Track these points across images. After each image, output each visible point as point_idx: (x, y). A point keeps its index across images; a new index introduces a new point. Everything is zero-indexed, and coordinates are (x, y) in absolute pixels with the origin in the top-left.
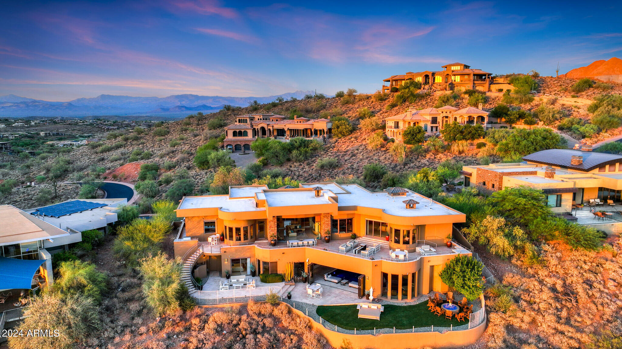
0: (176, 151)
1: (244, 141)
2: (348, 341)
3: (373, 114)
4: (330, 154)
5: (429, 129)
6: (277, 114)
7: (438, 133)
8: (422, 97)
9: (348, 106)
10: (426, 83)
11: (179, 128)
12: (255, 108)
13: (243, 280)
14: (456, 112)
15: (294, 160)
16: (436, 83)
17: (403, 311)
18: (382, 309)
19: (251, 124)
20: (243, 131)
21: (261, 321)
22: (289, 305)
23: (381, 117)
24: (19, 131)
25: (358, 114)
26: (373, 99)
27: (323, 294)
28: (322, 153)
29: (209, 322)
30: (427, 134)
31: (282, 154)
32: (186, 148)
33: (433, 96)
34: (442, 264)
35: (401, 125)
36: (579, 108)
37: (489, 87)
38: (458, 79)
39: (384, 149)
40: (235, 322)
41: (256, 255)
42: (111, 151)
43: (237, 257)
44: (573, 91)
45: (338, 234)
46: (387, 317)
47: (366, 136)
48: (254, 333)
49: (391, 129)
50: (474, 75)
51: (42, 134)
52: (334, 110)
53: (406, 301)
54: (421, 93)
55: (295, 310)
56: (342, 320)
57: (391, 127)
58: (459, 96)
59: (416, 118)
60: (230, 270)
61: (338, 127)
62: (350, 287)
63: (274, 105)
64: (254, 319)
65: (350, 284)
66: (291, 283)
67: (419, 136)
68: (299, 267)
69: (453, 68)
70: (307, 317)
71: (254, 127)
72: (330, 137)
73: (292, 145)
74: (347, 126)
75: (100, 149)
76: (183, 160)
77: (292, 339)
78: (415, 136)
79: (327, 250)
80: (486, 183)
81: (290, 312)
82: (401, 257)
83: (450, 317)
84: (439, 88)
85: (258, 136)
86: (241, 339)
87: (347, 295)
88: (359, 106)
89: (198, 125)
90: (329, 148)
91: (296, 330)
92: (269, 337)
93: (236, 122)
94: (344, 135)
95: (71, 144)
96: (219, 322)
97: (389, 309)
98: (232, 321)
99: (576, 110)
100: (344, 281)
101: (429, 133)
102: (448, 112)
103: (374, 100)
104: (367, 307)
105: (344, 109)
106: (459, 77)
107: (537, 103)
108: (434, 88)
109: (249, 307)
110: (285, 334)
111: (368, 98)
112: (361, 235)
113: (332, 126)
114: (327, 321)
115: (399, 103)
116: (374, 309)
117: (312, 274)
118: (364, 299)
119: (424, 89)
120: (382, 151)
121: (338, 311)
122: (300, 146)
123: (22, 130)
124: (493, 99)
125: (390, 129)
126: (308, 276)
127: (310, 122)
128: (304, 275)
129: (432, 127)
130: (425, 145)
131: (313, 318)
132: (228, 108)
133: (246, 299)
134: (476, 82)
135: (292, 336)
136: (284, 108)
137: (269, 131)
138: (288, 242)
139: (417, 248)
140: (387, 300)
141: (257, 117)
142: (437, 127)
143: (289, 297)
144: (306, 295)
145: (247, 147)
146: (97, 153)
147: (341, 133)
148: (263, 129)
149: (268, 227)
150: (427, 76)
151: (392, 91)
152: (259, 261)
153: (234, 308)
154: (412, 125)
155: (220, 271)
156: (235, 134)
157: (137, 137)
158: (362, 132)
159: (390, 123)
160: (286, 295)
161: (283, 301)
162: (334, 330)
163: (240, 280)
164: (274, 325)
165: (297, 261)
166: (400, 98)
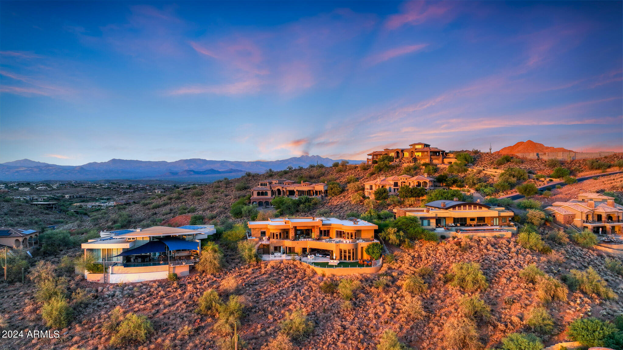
0: (214, 207)
1: (265, 199)
2: (324, 271)
3: (357, 180)
4: (325, 207)
5: (392, 190)
6: (288, 179)
7: (398, 193)
8: (393, 168)
9: (341, 174)
10: (398, 157)
11: (211, 190)
12: (271, 175)
14: (410, 179)
15: (301, 211)
16: (405, 157)
19: (270, 187)
20: (264, 192)
21: (289, 265)
23: (363, 182)
24: (42, 194)
25: (346, 179)
26: (359, 169)
27: (315, 259)
28: (320, 206)
29: (268, 266)
30: (390, 193)
31: (293, 207)
32: (222, 204)
33: (401, 167)
34: (367, 247)
35: (374, 187)
36: (494, 176)
37: (443, 161)
38: (420, 154)
39: (362, 204)
41: (285, 244)
42: (160, 207)
43: (276, 245)
44: (497, 164)
45: (323, 236)
47: (351, 195)
48: (287, 269)
50: (431, 152)
51: (67, 196)
52: (329, 177)
54: (393, 164)
55: (303, 263)
56: (322, 265)
57: (368, 189)
58: (419, 167)
59: (383, 183)
60: (273, 251)
61: (332, 189)
63: (286, 172)
64: (286, 265)
66: (301, 256)
67: (384, 195)
68: (304, 250)
69: (417, 147)
70: (308, 265)
71: (272, 189)
72: (326, 196)
73: (300, 201)
74: (339, 188)
75: (151, 206)
76: (221, 213)
78: (382, 195)
79: (317, 242)
81: (301, 263)
82: (348, 242)
84: (407, 161)
85: (275, 195)
88: (349, 174)
89: (226, 188)
90: (325, 203)
91: (303, 268)
92: (293, 270)
93: (259, 185)
94: (336, 195)
95: (99, 206)
96: (272, 265)
98: (277, 265)
99: (492, 177)
101: (392, 192)
102: (405, 179)
105: (338, 176)
106: (420, 153)
107: (469, 172)
108: (402, 161)
109: (284, 262)
110: (299, 269)
111: (356, 168)
112: (334, 238)
113: (328, 188)
114: (316, 266)
115: (376, 172)
116: (335, 262)
118: (332, 260)
119: (395, 161)
120: (360, 205)
121: (320, 263)
122: (305, 202)
123: (45, 193)
124: (442, 170)
125: (367, 191)
126: (309, 253)
127: (312, 186)
128: (307, 253)
129: (394, 189)
130: (388, 201)
131: (311, 265)
132: (249, 175)
133: (282, 260)
134: (432, 157)
135: (302, 270)
136: (293, 175)
137: (283, 192)
138: (299, 239)
139: (356, 240)
141: (274, 182)
142: (398, 189)
143: (300, 260)
145: (267, 203)
146: (149, 209)
147: (334, 193)
148: (279, 190)
149: (290, 233)
150: (398, 153)
151: (373, 163)
152: (286, 247)
153: (278, 262)
154: (381, 186)
155: (269, 251)
156: (258, 194)
158: (348, 192)
159: (367, 186)
162: (319, 268)
163: (279, 254)
164: (294, 267)
165: (303, 247)
166: (378, 168)
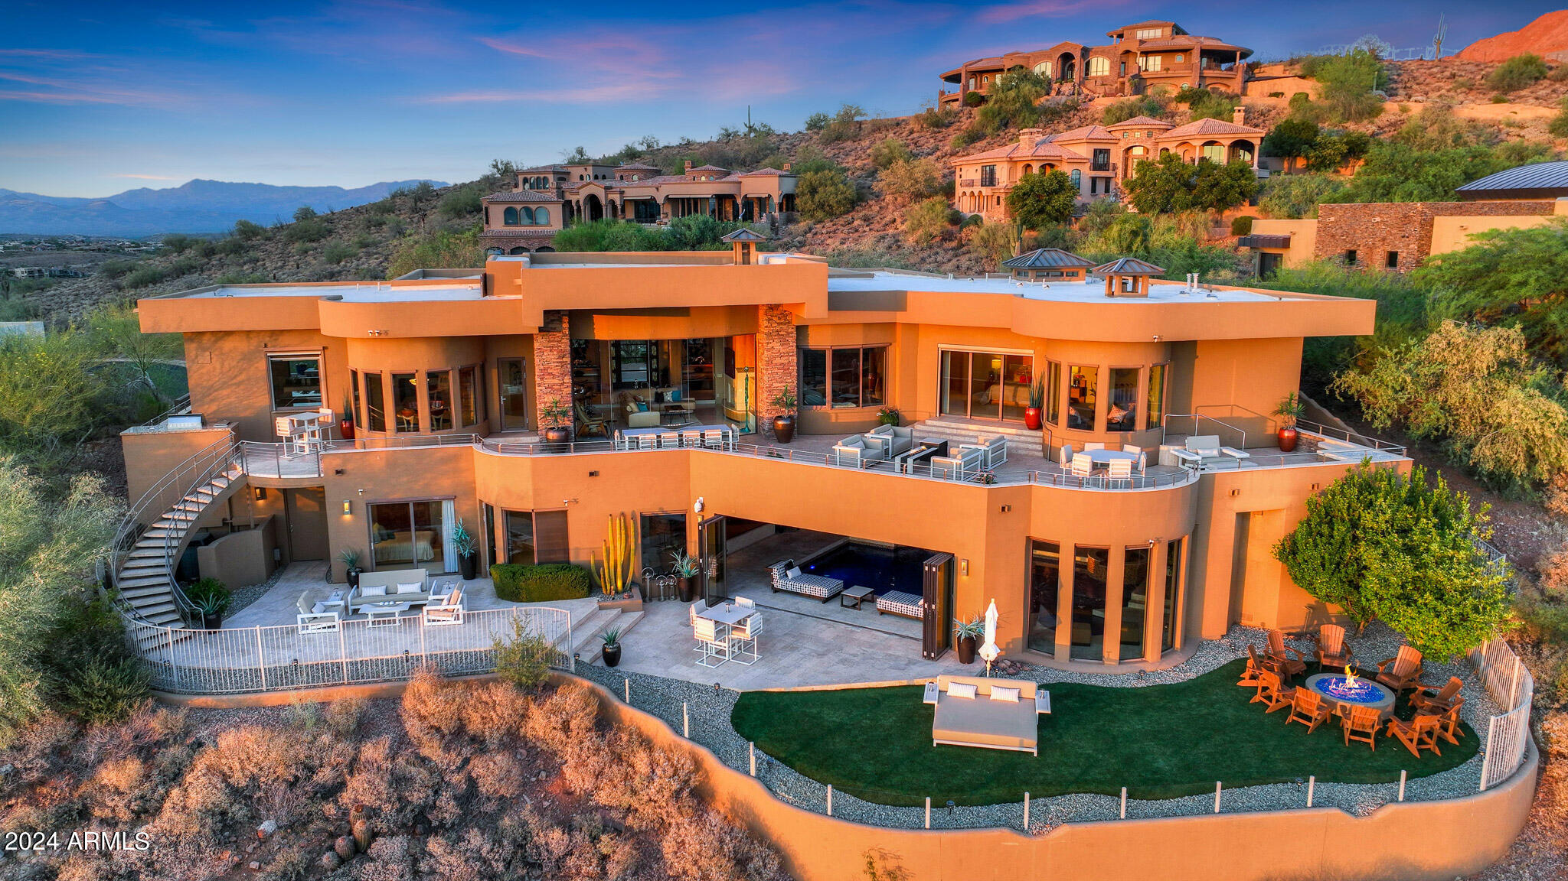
0: (340, 272)
1: (538, 237)
2: (891, 865)
5: (1086, 184)
7: (1112, 199)
9: (843, 146)
10: (1065, 75)
13: (415, 588)
14: (1167, 134)
16: (1093, 78)
17: (1138, 712)
18: (1044, 706)
19: (559, 188)
20: (535, 207)
21: (459, 769)
22: (603, 690)
25: (870, 160)
26: (913, 126)
27: (766, 642)
29: (189, 778)
30: (1078, 201)
32: (371, 263)
33: (1087, 110)
34: (1289, 508)
35: (1002, 174)
36: (1522, 127)
37: (1246, 86)
38: (1155, 64)
39: (954, 244)
40: (325, 775)
41: (478, 485)
42: (162, 282)
43: (396, 496)
44: (1494, 88)
45: (826, 409)
46: (1068, 739)
47: (897, 214)
48: (419, 829)
49: (971, 189)
50: (1203, 52)
51: (25, 272)
53: (1141, 666)
54: (1050, 104)
55: (630, 714)
56: (855, 757)
57: (971, 184)
58: (1162, 107)
59: (1045, 151)
60: (367, 551)
61: (813, 191)
62: (883, 613)
64: (424, 760)
65: (882, 603)
66: (627, 601)
67: (1059, 200)
68: (662, 532)
69: (1142, 34)
70: (687, 745)
71: (568, 197)
72: (790, 220)
74: (841, 186)
77: (604, 858)
78: (1048, 203)
79: (779, 456)
80: (1360, 254)
81: (604, 722)
83: (1367, 735)
84: (1101, 89)
85: (580, 220)
86: (342, 861)
87: (872, 646)
88: (874, 142)
89: (415, 210)
91: (628, 809)
92: (487, 847)
93: (516, 186)
94: (831, 214)
96: (238, 774)
97: (1069, 702)
98: (311, 770)
99: (1514, 130)
100: (857, 592)
101: (1085, 197)
102: (1143, 136)
103: (917, 127)
104: (968, 693)
105: (829, 152)
106: (1159, 59)
107: (1393, 118)
108: (1086, 91)
109: (408, 703)
110: (568, 827)
111: (898, 125)
112: (919, 416)
113: (797, 186)
114: (784, 761)
115: (989, 130)
116: (1005, 704)
117: (720, 568)
118: (951, 660)
119: (1058, 93)
120: (946, 251)
121: (832, 717)
124: (1262, 114)
125: (968, 190)
126: (701, 570)
127: (730, 179)
128: (686, 568)
129: (1094, 180)
131: (715, 752)
133: (407, 664)
134: (1207, 73)
135: (605, 844)
137: (610, 207)
138: (617, 433)
139: (1163, 448)
140: (1049, 663)
141: (577, 172)
142: (1108, 180)
143: (612, 658)
144: (691, 647)
147: (821, 206)
148: (593, 200)
150: (1067, 58)
151: (966, 104)
152: (490, 509)
153: (335, 708)
154: (1036, 169)
155: (320, 556)
156: (511, 215)
157: (241, 247)
158: (883, 204)
159: (969, 172)
160: (597, 649)
161: (578, 673)
162: (818, 809)
163: (402, 589)
164: (524, 785)
165: (651, 507)
166: (994, 117)
